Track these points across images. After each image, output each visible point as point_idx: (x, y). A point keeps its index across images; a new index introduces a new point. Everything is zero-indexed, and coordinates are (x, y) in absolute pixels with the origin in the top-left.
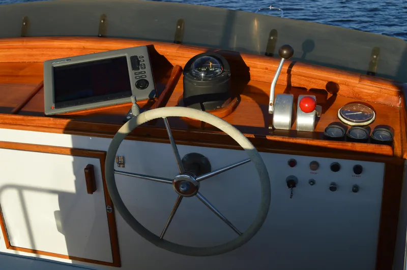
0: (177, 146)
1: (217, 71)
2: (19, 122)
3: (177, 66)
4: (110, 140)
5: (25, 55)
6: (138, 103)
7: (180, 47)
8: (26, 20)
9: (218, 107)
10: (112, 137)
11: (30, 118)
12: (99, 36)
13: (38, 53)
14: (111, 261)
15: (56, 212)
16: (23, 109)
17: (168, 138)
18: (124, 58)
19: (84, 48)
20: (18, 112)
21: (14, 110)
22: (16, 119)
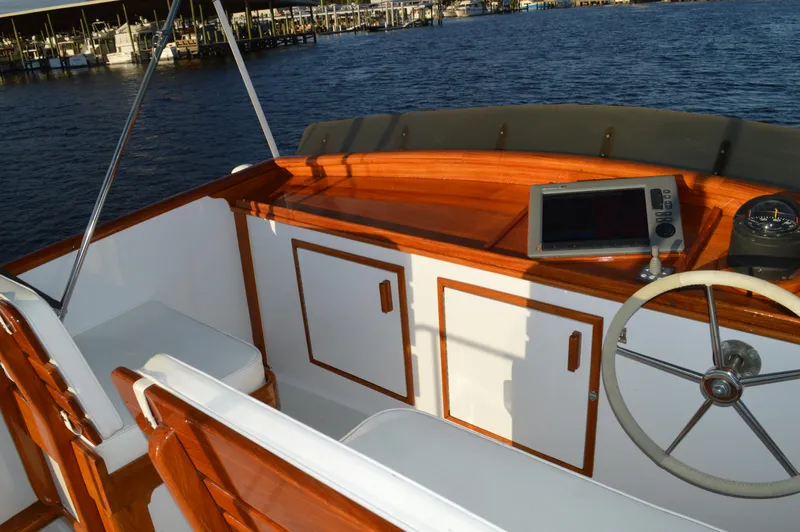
0: (720, 328)
1: (787, 223)
2: (492, 262)
3: (715, 208)
4: (618, 305)
5: (499, 174)
6: (661, 256)
7: (725, 182)
8: (504, 128)
9: (783, 278)
10: (623, 301)
11: (507, 258)
12: (600, 156)
13: (517, 172)
14: (581, 467)
15: (506, 382)
16: (497, 246)
17: (709, 315)
18: (641, 192)
19: (581, 171)
20: (492, 249)
21: (486, 246)
22: (488, 257)
